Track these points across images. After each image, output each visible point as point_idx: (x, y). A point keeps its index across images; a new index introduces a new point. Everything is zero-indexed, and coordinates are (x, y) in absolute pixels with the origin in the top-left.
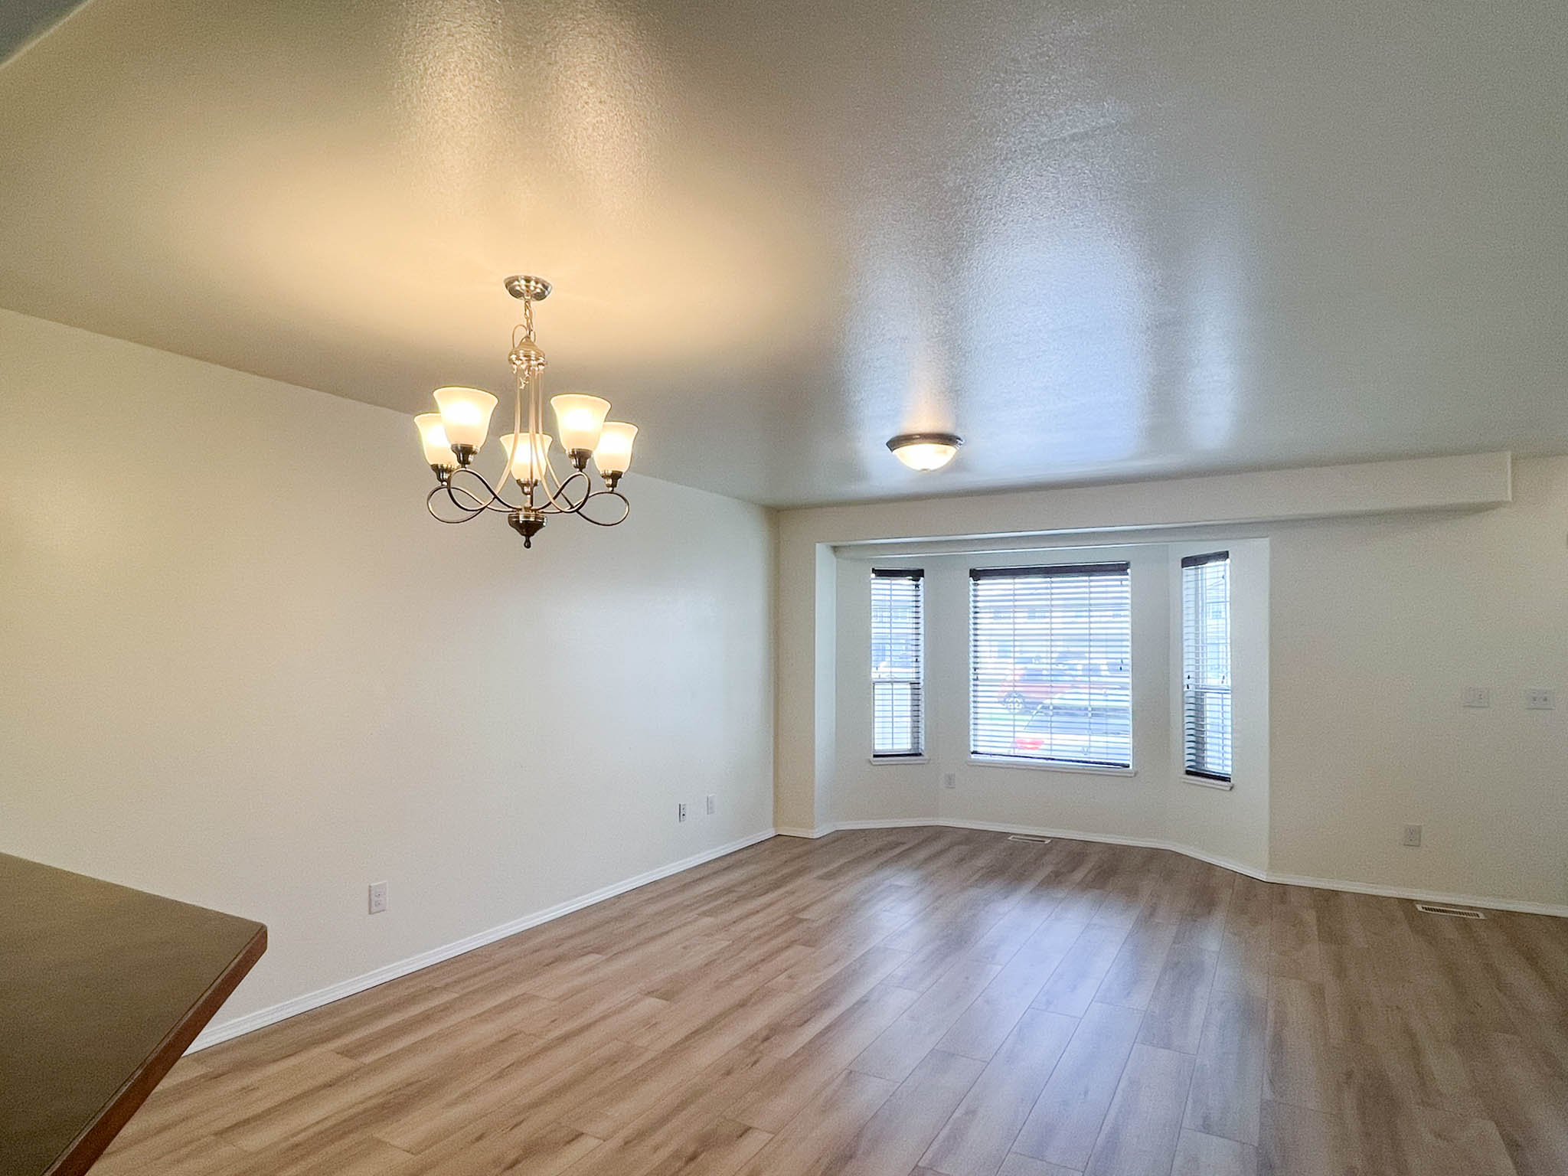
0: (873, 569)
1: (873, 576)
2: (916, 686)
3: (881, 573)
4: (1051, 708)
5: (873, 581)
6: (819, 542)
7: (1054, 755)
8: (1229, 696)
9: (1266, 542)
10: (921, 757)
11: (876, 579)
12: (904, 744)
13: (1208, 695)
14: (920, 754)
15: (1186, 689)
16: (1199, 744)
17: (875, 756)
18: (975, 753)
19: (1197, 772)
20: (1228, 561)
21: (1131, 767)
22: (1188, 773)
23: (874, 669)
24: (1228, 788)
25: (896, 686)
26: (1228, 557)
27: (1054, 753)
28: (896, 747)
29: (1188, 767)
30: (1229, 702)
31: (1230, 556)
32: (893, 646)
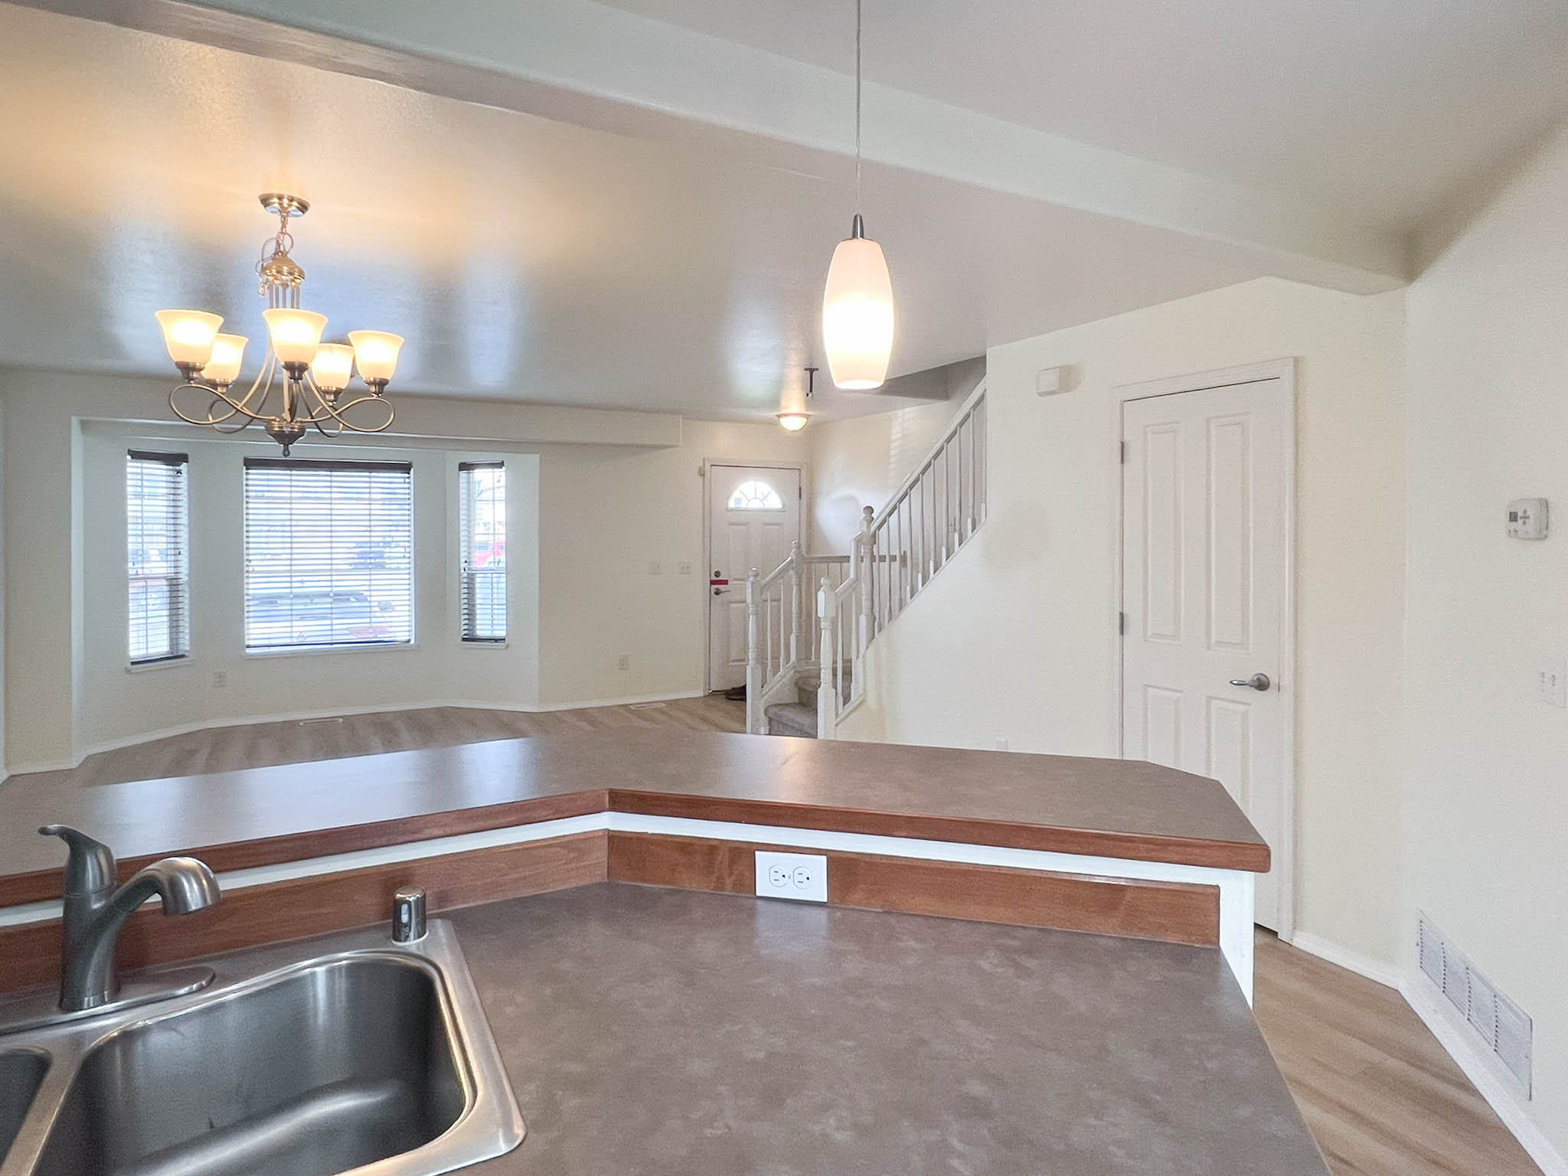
0: (129, 450)
1: (129, 457)
2: (174, 582)
3: (137, 455)
4: (332, 595)
5: (129, 464)
6: (75, 415)
7: (336, 639)
8: (504, 575)
9: (537, 457)
10: (187, 659)
11: (131, 462)
12: (160, 646)
13: (477, 575)
14: (183, 656)
15: (462, 571)
16: (471, 615)
17: (133, 663)
18: (248, 647)
19: (471, 638)
20: (504, 468)
21: (412, 642)
22: (464, 640)
23: (130, 565)
24: (503, 648)
25: (150, 583)
26: (504, 465)
27: (334, 638)
28: (151, 651)
29: (465, 635)
30: (503, 580)
31: (505, 464)
32: (144, 537)
